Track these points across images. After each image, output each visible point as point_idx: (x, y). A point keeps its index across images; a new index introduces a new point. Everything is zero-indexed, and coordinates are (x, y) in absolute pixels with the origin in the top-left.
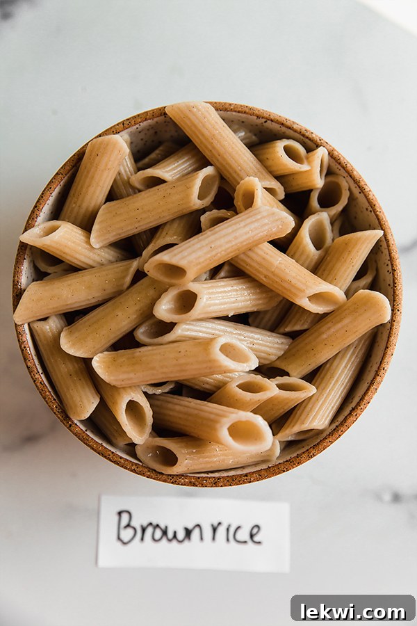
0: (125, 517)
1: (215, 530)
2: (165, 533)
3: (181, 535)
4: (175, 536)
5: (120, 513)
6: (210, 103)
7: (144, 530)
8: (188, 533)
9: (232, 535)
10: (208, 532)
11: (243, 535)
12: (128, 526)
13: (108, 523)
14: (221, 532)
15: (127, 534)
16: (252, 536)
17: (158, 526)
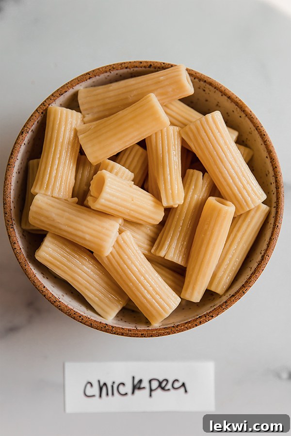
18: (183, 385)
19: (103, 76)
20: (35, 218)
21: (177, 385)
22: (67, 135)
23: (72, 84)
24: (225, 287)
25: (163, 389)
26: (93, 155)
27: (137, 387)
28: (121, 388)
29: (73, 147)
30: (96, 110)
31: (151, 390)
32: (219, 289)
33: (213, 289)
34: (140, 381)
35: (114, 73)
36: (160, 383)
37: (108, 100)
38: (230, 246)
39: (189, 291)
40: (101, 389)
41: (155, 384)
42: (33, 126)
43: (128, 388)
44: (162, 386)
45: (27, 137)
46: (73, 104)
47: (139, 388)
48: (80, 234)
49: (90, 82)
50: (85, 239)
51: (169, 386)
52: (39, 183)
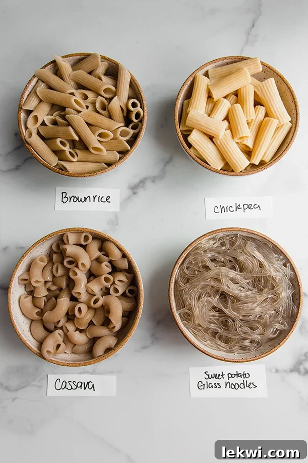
0: (64, 194)
1: (94, 198)
2: (78, 199)
3: (83, 200)
4: (81, 200)
5: (62, 193)
6: (131, 74)
7: (70, 199)
8: (85, 199)
9: (100, 200)
10: (92, 199)
11: (104, 199)
12: (65, 197)
13: (59, 197)
14: (97, 198)
15: (65, 200)
16: (107, 200)
17: (75, 197)
18: (259, 206)
19: (220, 62)
20: (190, 120)
21: (256, 206)
22: (204, 87)
23: (206, 65)
24: (270, 159)
25: (249, 208)
26: (216, 95)
27: (238, 208)
28: (231, 209)
29: (207, 90)
30: (216, 78)
31: (244, 209)
32: (267, 159)
33: (264, 159)
34: (239, 205)
35: (226, 61)
36: (248, 206)
37: (222, 73)
38: (274, 140)
39: (254, 159)
40: (222, 209)
41: (246, 206)
42: (189, 83)
43: (234, 208)
44: (249, 207)
45: (186, 88)
46: (206, 74)
47: (239, 209)
48: (210, 127)
49: (214, 65)
50: (212, 130)
51: (252, 207)
52: (191, 106)
